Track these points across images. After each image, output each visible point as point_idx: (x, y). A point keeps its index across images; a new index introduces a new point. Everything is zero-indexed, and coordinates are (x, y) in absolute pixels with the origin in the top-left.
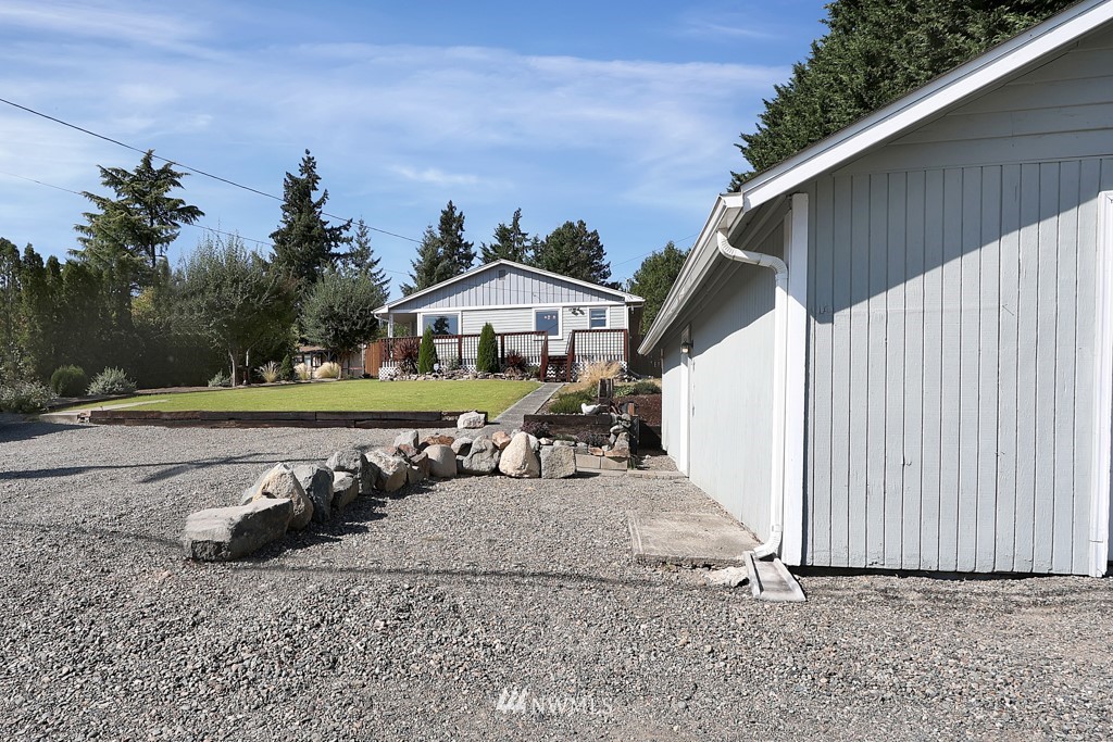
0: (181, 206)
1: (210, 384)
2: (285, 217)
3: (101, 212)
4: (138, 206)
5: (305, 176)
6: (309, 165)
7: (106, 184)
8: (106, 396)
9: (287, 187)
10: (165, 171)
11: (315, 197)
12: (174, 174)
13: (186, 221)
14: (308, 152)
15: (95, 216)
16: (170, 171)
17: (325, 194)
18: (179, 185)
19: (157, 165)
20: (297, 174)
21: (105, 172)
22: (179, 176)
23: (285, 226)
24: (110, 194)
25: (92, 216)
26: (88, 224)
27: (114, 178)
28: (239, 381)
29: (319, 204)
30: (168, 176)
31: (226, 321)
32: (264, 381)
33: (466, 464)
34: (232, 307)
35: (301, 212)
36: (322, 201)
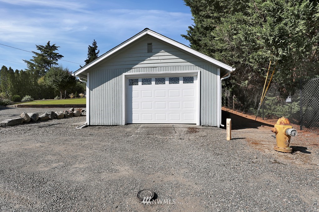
0: (58, 55)
1: (55, 98)
2: (88, 56)
3: (37, 56)
4: (46, 55)
5: (94, 46)
6: (95, 44)
7: (38, 49)
8: (26, 101)
9: (89, 49)
10: (53, 46)
11: (96, 51)
12: (56, 47)
13: (59, 58)
14: (94, 40)
15: (35, 57)
16: (55, 46)
17: (99, 51)
18: (57, 49)
19: (51, 45)
20: (92, 46)
21: (37, 47)
22: (57, 47)
23: (88, 59)
24: (39, 52)
25: (34, 57)
26: (33, 59)
27: (40, 48)
28: (63, 98)
29: (97, 53)
30: (54, 47)
31: (58, 85)
32: (70, 98)
33: (82, 114)
34: (59, 81)
35: (92, 55)
36: (98, 53)
